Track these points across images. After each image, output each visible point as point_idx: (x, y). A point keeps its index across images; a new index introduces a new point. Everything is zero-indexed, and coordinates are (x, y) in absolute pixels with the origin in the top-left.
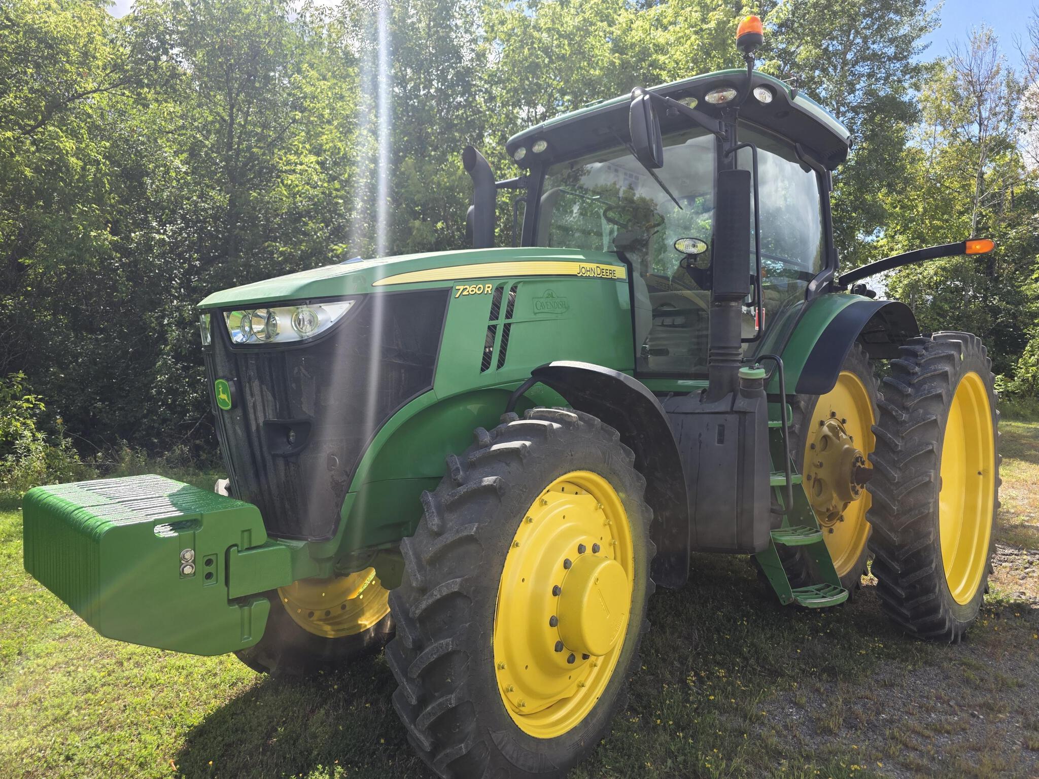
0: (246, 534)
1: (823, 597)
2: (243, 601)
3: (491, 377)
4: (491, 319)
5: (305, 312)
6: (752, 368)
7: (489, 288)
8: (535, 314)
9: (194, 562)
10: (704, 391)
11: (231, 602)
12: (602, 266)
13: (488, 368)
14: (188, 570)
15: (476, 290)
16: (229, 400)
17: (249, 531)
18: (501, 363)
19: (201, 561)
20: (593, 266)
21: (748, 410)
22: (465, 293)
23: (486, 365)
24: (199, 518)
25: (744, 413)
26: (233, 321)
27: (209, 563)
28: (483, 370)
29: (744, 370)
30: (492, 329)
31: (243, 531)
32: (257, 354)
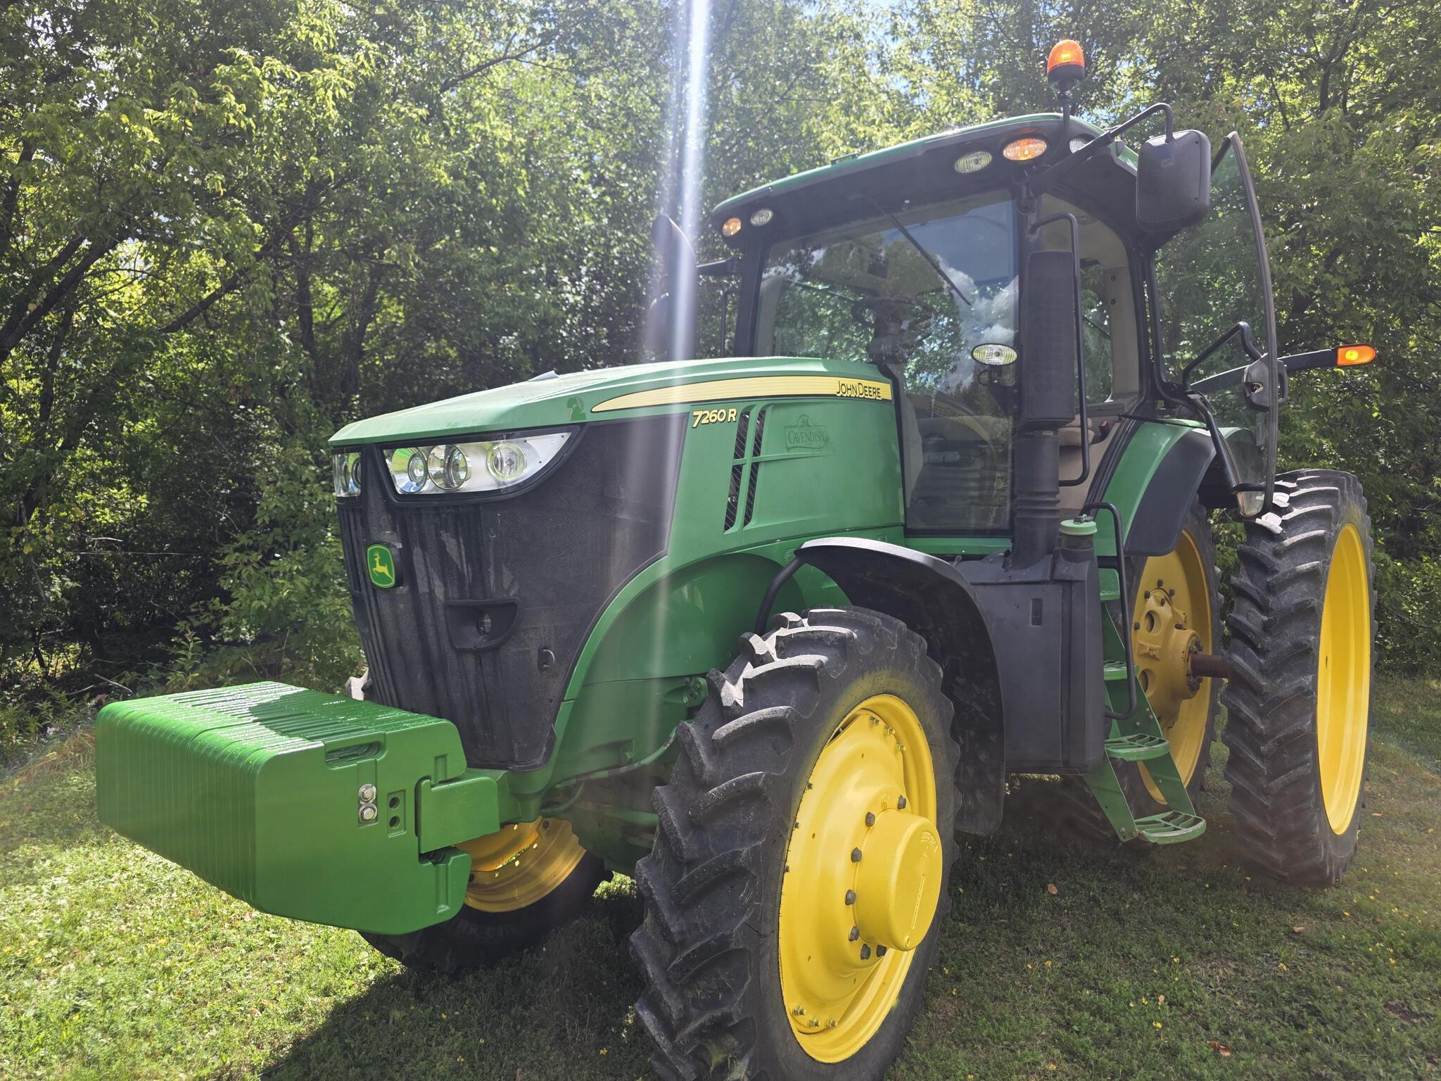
0: (440, 762)
1: (1175, 829)
2: (437, 856)
3: (736, 537)
4: (736, 457)
5: (503, 449)
6: (1078, 520)
7: (733, 413)
8: (788, 449)
9: (376, 802)
10: (1007, 553)
11: (423, 857)
12: (865, 383)
13: (732, 525)
14: (369, 814)
15: (717, 417)
16: (390, 572)
17: (444, 756)
18: (747, 519)
19: (385, 803)
20: (855, 382)
21: (1075, 578)
22: (705, 421)
23: (729, 522)
24: (382, 740)
25: (1071, 582)
26: (397, 462)
27: (394, 802)
28: (727, 528)
29: (1068, 523)
30: (737, 470)
31: (437, 758)
32: (436, 508)
